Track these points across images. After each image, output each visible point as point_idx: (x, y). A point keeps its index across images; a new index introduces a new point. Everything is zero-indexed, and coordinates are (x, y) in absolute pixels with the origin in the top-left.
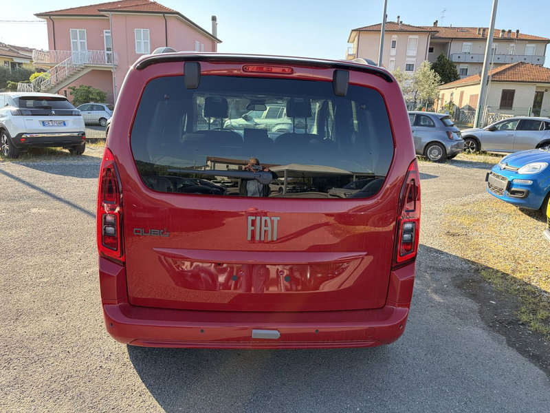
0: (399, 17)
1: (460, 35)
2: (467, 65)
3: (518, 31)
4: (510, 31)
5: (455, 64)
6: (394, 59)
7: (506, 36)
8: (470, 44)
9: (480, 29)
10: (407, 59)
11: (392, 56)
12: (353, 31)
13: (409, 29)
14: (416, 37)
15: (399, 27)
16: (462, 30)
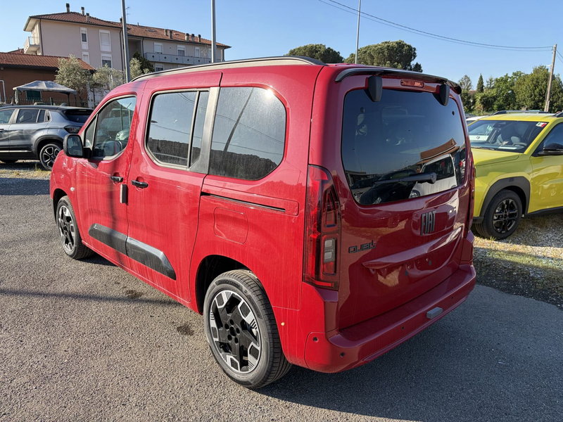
0: (83, 8)
1: (150, 35)
2: (161, 65)
3: (200, 36)
4: (193, 35)
5: (152, 64)
6: (87, 53)
7: (191, 39)
8: (160, 44)
9: (166, 30)
10: (103, 55)
11: (85, 51)
12: (31, 17)
13: (98, 22)
14: (108, 32)
15: (86, 19)
16: (150, 29)
